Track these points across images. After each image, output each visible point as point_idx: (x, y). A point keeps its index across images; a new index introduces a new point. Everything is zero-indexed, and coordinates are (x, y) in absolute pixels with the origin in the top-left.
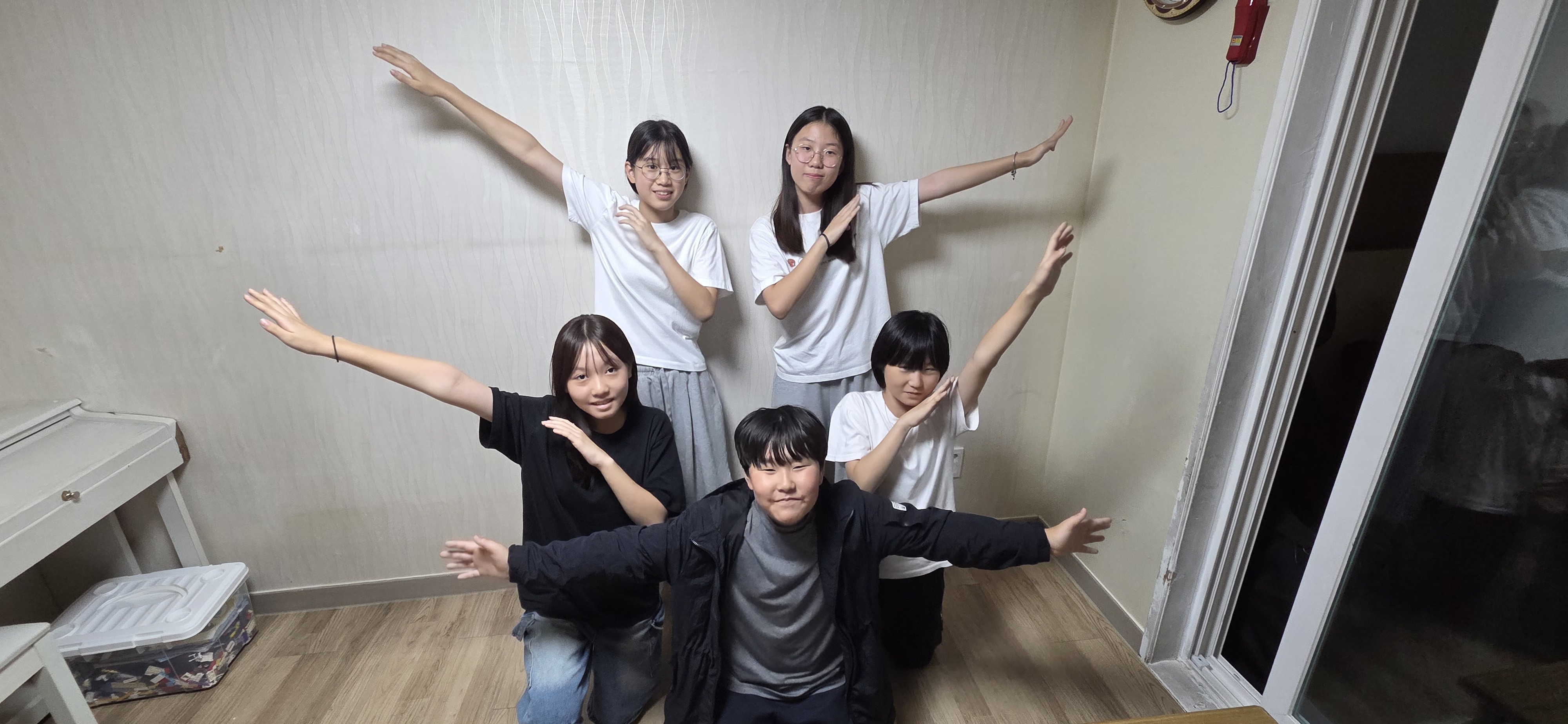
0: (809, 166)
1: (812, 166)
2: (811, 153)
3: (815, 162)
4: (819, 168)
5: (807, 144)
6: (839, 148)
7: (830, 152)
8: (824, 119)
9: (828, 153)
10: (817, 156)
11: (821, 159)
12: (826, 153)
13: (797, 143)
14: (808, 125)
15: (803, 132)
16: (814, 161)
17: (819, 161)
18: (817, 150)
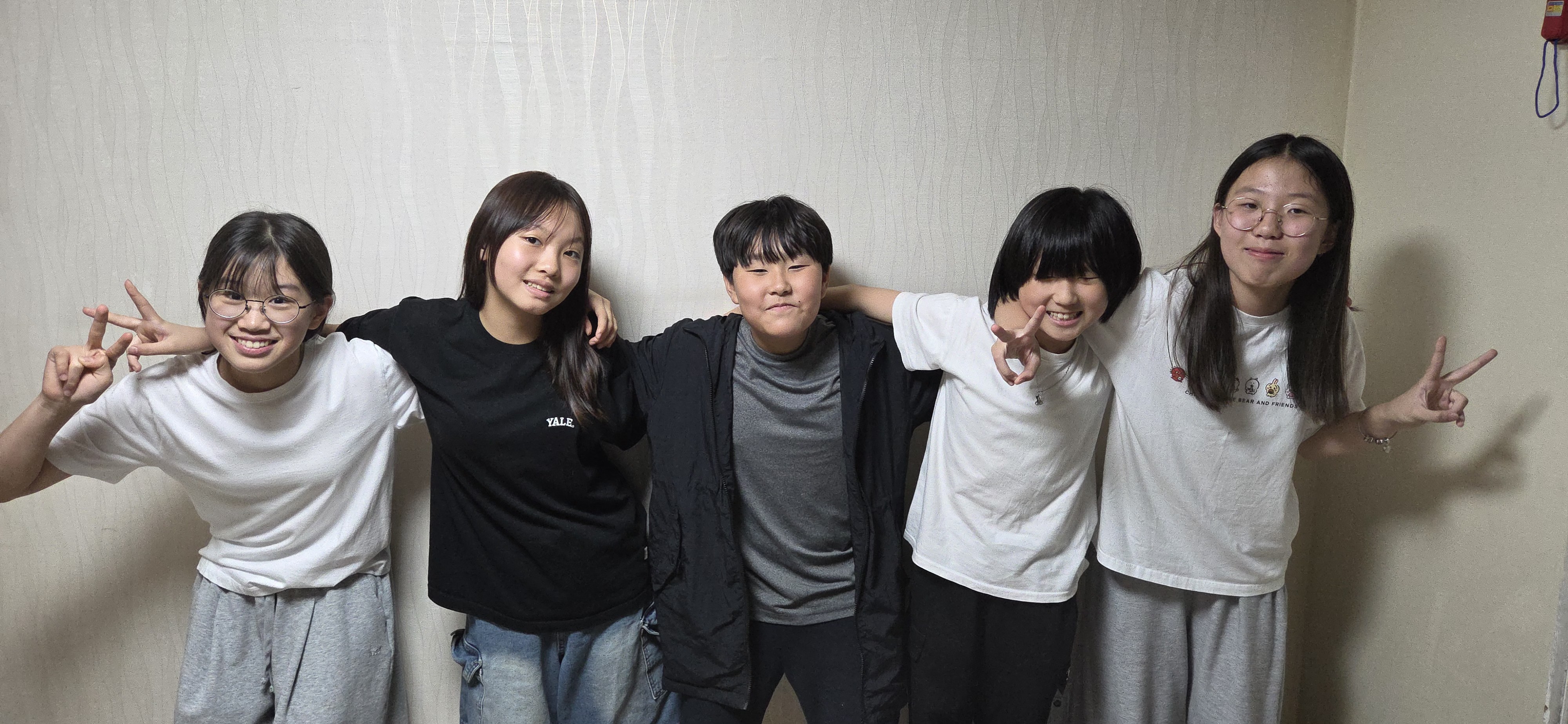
0: (1253, 234)
1: (1259, 236)
2: (1257, 214)
3: (1265, 228)
4: (1273, 238)
5: (1249, 197)
6: (1316, 201)
7: (1297, 211)
8: (1286, 153)
9: (1293, 211)
10: (1268, 218)
11: (1278, 221)
12: (1289, 211)
13: (1235, 198)
14: (1254, 165)
15: (1245, 178)
16: (1264, 226)
17: (1274, 226)
18: (1271, 206)
